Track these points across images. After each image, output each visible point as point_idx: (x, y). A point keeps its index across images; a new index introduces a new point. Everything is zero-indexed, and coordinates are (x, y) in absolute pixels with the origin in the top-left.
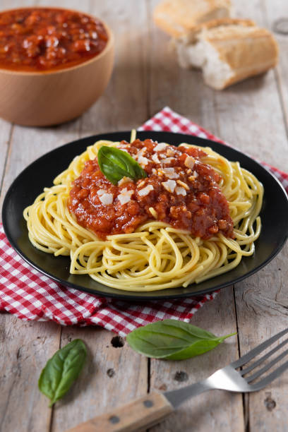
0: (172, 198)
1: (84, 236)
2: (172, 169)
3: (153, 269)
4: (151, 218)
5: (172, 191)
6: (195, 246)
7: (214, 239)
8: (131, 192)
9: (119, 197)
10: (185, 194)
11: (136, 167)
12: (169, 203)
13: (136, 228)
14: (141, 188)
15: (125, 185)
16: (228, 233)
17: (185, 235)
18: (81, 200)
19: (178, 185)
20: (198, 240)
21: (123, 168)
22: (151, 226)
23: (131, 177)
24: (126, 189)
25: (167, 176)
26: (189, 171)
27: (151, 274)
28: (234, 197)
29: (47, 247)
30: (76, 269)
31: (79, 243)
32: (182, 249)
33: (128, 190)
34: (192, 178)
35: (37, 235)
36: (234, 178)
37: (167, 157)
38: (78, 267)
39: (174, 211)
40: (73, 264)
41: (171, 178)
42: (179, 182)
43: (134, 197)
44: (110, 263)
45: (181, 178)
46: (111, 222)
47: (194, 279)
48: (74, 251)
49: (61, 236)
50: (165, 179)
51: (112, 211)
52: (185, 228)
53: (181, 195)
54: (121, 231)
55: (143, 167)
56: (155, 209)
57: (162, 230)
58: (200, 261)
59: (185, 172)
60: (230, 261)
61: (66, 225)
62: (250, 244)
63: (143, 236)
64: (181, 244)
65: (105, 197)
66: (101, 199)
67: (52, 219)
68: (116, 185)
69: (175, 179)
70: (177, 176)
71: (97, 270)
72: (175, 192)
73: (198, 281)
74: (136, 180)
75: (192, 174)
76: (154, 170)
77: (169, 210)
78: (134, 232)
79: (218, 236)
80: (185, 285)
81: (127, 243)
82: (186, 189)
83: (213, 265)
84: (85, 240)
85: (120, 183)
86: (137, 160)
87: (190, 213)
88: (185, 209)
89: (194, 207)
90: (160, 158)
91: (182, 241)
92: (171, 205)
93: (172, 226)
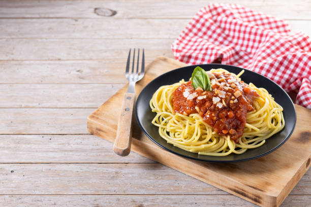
0: (212, 106)
1: (169, 109)
2: (225, 93)
3: (182, 136)
4: (197, 113)
6: (210, 134)
7: (225, 137)
8: (197, 96)
10: (221, 107)
11: (207, 85)
12: (209, 108)
14: (202, 95)
15: (197, 91)
17: (209, 128)
19: (221, 101)
21: (202, 82)
22: (195, 115)
23: (203, 89)
25: (219, 95)
26: (233, 97)
31: (164, 110)
32: (202, 134)
33: (197, 94)
34: (232, 102)
38: (157, 121)
40: (156, 118)
41: (221, 96)
42: (223, 100)
43: (195, 99)
44: (170, 126)
45: (226, 100)
47: (198, 151)
48: (160, 112)
50: (217, 96)
52: (210, 125)
53: (218, 107)
54: (182, 113)
55: (212, 85)
56: (200, 109)
57: (198, 120)
58: (207, 143)
59: (231, 97)
60: (226, 152)
62: (244, 149)
64: (204, 131)
68: (195, 89)
69: (221, 98)
70: (224, 97)
71: (164, 127)
72: (216, 104)
73: (199, 153)
74: (204, 91)
75: (233, 100)
76: (216, 89)
77: (207, 111)
78: (188, 116)
79: (227, 137)
80: (191, 151)
81: (183, 119)
82: (223, 105)
83: (214, 149)
84: (168, 111)
85: (197, 89)
86: (211, 81)
87: (215, 118)
88: (213, 115)
89: (221, 116)
90: (225, 85)
91: (206, 130)
92: (209, 110)
93: (204, 120)
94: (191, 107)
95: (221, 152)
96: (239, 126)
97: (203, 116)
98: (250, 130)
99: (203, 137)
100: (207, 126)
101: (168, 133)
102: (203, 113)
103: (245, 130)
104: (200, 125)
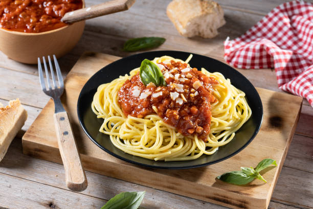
0: (172, 103)
1: (117, 112)
2: (182, 86)
3: (141, 144)
4: (154, 113)
5: (174, 99)
6: (174, 137)
7: (190, 137)
8: (150, 93)
9: (142, 94)
10: (181, 103)
11: (161, 79)
12: (168, 106)
13: (144, 116)
14: (157, 92)
15: (149, 88)
16: (202, 137)
17: (172, 129)
18: (125, 89)
19: (180, 97)
21: (153, 76)
22: (152, 117)
23: (155, 83)
24: (148, 90)
25: (176, 89)
26: (193, 90)
27: (140, 147)
28: (220, 115)
29: (98, 112)
30: (104, 129)
31: (112, 114)
32: (165, 137)
33: (150, 90)
34: (192, 95)
36: (228, 102)
37: (186, 77)
38: (106, 128)
39: (168, 112)
40: (104, 125)
41: (178, 91)
42: (182, 95)
43: (149, 97)
44: (123, 132)
45: (185, 93)
46: (132, 108)
47: (165, 158)
48: (108, 118)
50: (174, 91)
52: (174, 126)
53: (178, 104)
54: (135, 115)
55: (165, 79)
56: (157, 108)
57: (158, 121)
58: (173, 147)
59: (190, 90)
60: (196, 154)
62: (215, 147)
63: (146, 121)
64: (166, 134)
65: (136, 91)
66: (133, 92)
68: (146, 86)
69: (180, 93)
70: (183, 91)
71: (116, 134)
72: (175, 101)
73: (166, 160)
74: (157, 86)
75: (194, 93)
76: (171, 83)
77: (166, 111)
78: (143, 118)
79: (194, 136)
80: (156, 159)
81: (138, 123)
82: (184, 101)
83: (182, 153)
84: (117, 114)
85: (148, 85)
86: (163, 74)
87: (178, 116)
88: (175, 113)
89: (183, 113)
90: (180, 77)
91: (168, 132)
92: (169, 108)
93: (164, 121)
94: (146, 108)
95: (190, 155)
96: (204, 123)
97: (163, 116)
98: (217, 124)
99: (166, 141)
100: (169, 127)
101: (122, 141)
102: (162, 113)
103: (212, 125)
104: (160, 127)
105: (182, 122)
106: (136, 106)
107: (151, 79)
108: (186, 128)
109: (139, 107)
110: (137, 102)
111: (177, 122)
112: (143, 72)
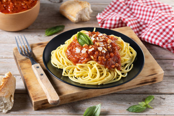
0: (100, 53)
1: (69, 63)
2: (102, 43)
3: (89, 77)
4: (92, 60)
5: (101, 51)
6: (105, 71)
7: (113, 69)
8: (87, 50)
9: (82, 51)
10: (105, 52)
11: (90, 41)
12: (98, 55)
13: (86, 62)
14: (90, 49)
15: (85, 47)
16: (118, 68)
17: (103, 67)
18: (70, 50)
19: (103, 49)
20: (107, 69)
21: (85, 41)
22: (91, 62)
23: (87, 44)
24: (85, 48)
25: (100, 45)
26: (108, 44)
27: (88, 79)
28: (124, 56)
29: (56, 65)
30: (64, 74)
31: (67, 65)
32: (100, 72)
33: (86, 48)
34: (109, 47)
35: (54, 61)
36: (125, 49)
37: (102, 39)
38: (65, 73)
39: (100, 58)
40: (64, 72)
42: (104, 48)
43: (87, 52)
44: (76, 73)
46: (78, 59)
47: (103, 83)
48: (65, 68)
49: (61, 62)
50: (99, 46)
51: (79, 55)
52: (103, 65)
53: (103, 52)
54: (81, 63)
55: (92, 41)
56: (93, 57)
57: (95, 64)
58: (106, 77)
60: (117, 78)
61: (64, 58)
62: (126, 73)
63: (88, 65)
65: (78, 50)
66: (76, 51)
67: (60, 56)
68: (82, 46)
69: (102, 47)
70: (104, 46)
71: (71, 75)
73: (104, 84)
74: (89, 45)
76: (96, 43)
79: (115, 69)
80: (99, 84)
81: (83, 67)
82: (106, 51)
83: (111, 79)
84: (69, 64)
85: (84, 46)
86: (91, 38)
87: (105, 59)
88: (103, 58)
89: (107, 57)
90: (99, 39)
91: (101, 69)
92: (99, 56)
93: (98, 63)
94: (87, 58)
95: (115, 79)
96: (118, 61)
97: (97, 61)
100: (100, 65)
101: (76, 78)
102: (96, 59)
104: (97, 66)
105: (108, 62)
106: (80, 58)
107: (85, 42)
108: (110, 65)
109: (82, 58)
110: (80, 55)
111: (105, 62)
112: (79, 39)
